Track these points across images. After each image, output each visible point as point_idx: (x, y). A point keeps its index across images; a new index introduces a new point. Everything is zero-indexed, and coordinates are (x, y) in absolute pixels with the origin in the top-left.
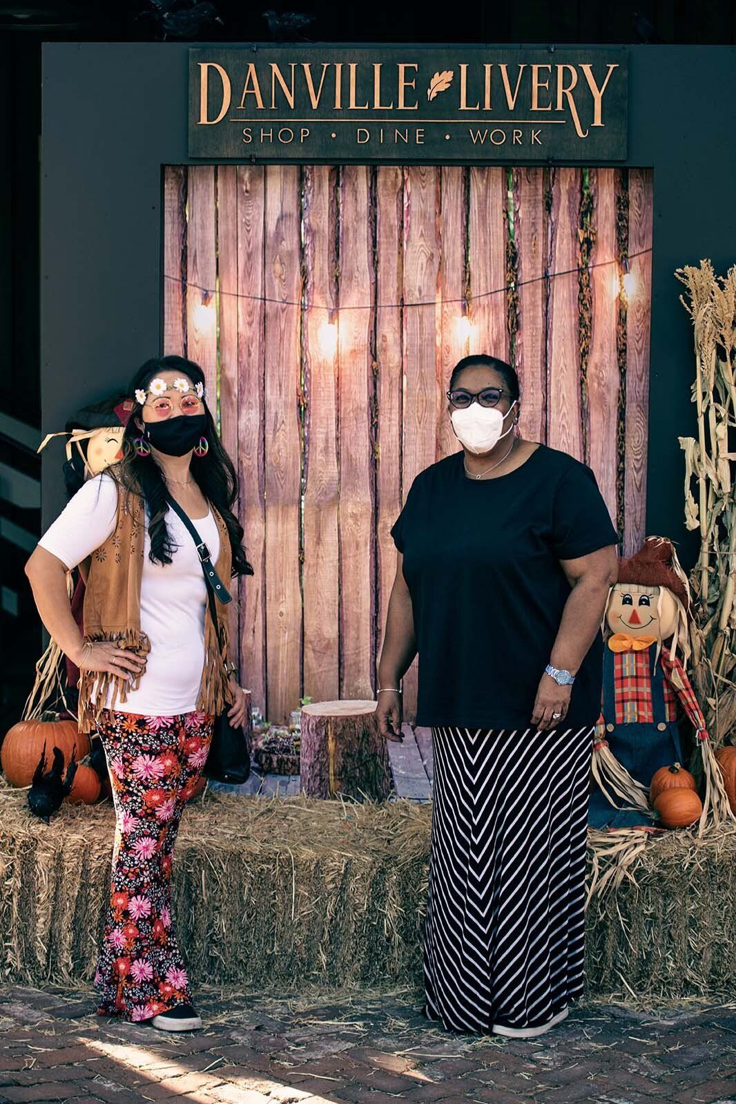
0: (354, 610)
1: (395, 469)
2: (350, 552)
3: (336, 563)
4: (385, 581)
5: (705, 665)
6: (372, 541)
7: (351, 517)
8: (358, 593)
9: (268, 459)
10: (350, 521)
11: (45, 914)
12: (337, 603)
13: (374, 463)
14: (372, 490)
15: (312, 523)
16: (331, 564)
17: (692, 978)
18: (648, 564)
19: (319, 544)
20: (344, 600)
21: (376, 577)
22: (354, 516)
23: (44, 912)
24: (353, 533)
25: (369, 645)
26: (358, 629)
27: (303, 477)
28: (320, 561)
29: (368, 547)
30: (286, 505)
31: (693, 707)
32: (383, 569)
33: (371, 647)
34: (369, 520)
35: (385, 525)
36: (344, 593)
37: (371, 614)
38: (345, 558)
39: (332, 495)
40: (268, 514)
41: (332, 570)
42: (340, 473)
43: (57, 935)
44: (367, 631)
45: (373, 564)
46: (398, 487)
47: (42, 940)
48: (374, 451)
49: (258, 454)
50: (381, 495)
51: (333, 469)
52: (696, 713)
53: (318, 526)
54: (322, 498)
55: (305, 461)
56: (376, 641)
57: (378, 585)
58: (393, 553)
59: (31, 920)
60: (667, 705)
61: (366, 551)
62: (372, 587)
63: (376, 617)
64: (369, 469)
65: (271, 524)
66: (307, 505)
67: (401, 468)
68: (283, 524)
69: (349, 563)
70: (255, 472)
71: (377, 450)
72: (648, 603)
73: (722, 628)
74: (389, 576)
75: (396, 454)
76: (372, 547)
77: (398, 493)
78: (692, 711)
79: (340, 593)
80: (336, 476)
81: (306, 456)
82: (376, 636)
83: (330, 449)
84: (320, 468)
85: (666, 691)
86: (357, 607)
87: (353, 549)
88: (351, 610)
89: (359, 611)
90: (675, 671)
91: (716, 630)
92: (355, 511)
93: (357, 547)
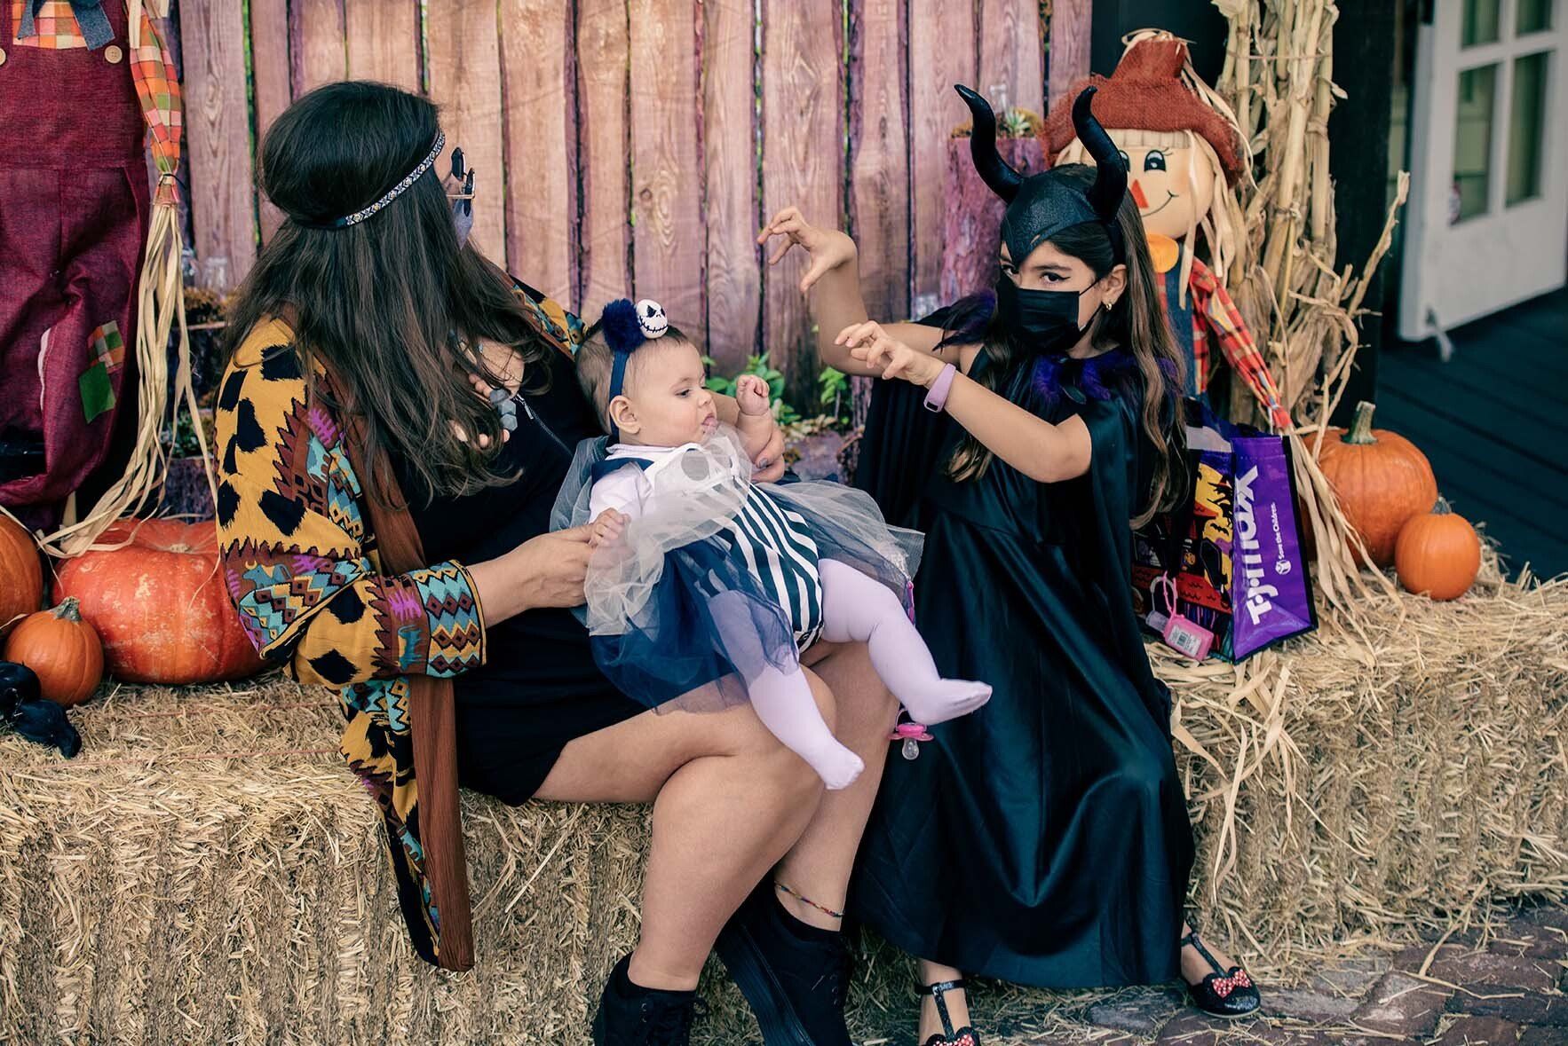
0: (537, 215)
2: (525, 93)
3: (497, 119)
4: (596, 151)
5: (1255, 279)
6: (568, 68)
7: (525, 18)
8: (543, 178)
10: (524, 27)
11: (77, 985)
12: (501, 203)
15: (445, 35)
16: (486, 122)
17: (1358, 903)
18: (1157, 86)
19: (460, 81)
20: (515, 195)
21: (578, 143)
22: (531, 16)
23: (76, 980)
24: (529, 54)
25: (567, 285)
26: (545, 252)
28: (465, 115)
29: (561, 82)
31: (1256, 366)
32: (592, 126)
33: (572, 288)
34: (563, 24)
35: (595, 31)
36: (514, 180)
37: (570, 221)
38: (516, 106)
40: (352, 20)
41: (488, 133)
43: (105, 1025)
44: (562, 257)
45: (573, 116)
47: (75, 1040)
52: (1262, 374)
53: (457, 41)
56: (580, 274)
57: (582, 160)
58: (612, 90)
59: (43, 1002)
60: (1198, 363)
61: (556, 90)
62: (570, 163)
63: (580, 225)
65: (358, 44)
68: (384, 40)
69: (523, 116)
72: (1161, 165)
73: (1285, 204)
74: (606, 140)
76: (568, 80)
78: (1253, 371)
79: (505, 182)
82: (580, 264)
85: (1198, 335)
86: (542, 206)
87: (530, 85)
88: (530, 211)
89: (545, 216)
90: (1215, 296)
91: (1270, 209)
92: (531, 7)
93: (539, 81)
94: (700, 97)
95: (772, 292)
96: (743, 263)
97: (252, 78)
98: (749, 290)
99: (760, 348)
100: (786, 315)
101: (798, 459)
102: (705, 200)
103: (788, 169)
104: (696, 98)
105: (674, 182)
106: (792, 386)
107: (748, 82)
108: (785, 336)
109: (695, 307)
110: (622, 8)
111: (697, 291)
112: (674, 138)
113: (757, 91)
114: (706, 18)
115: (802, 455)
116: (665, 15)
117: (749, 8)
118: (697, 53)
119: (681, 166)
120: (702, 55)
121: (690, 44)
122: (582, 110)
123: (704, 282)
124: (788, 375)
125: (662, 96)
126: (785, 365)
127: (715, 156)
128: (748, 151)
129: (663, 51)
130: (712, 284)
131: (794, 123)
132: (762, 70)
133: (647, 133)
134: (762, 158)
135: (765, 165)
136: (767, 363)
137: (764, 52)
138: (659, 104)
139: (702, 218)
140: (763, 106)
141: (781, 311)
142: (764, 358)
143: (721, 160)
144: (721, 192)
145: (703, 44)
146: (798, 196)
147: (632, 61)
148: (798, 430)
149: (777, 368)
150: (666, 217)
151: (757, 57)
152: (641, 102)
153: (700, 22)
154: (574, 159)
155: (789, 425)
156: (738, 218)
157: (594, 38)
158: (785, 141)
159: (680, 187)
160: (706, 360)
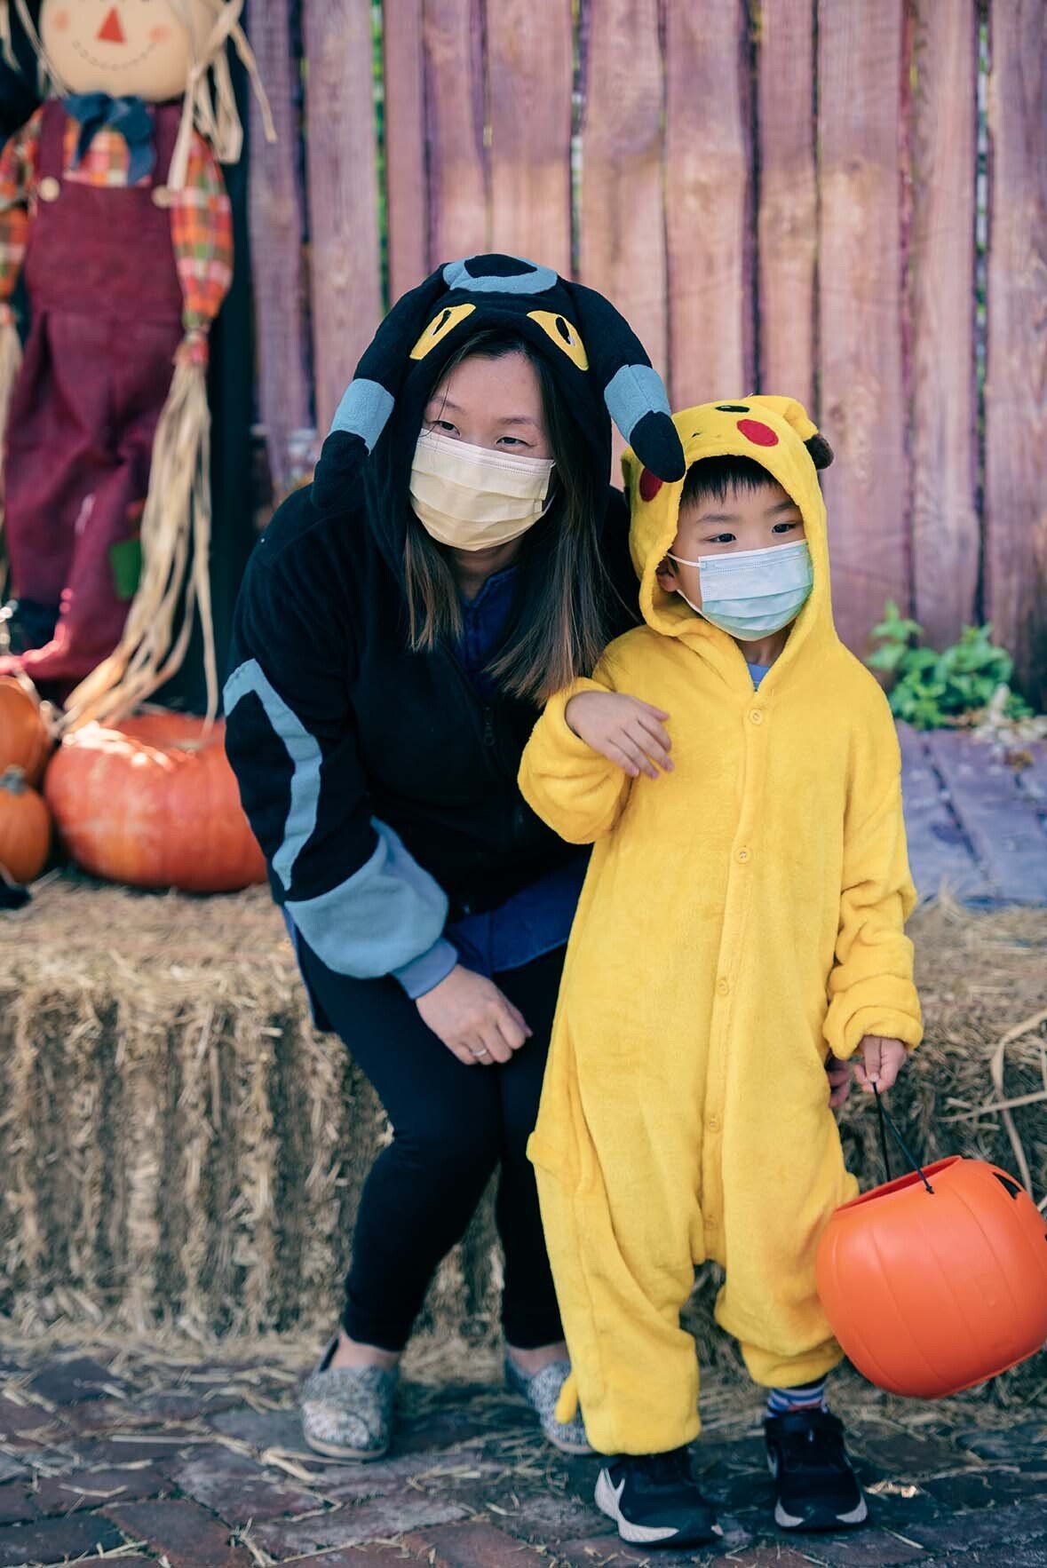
1: (801, 69)
2: (693, 281)
4: (778, 357)
6: (745, 254)
7: (694, 192)
9: (495, 42)
10: (692, 202)
13: (750, 53)
14: (744, 121)
15: (600, 206)
19: (617, 261)
21: (757, 345)
22: (701, 190)
24: (700, 234)
27: (576, 88)
29: (738, 270)
30: (537, 162)
32: (772, 326)
34: (739, 199)
35: (779, 211)
38: (683, 296)
39: (647, 136)
40: (496, 181)
42: (665, 79)
45: (749, 311)
46: (807, 113)
48: (749, 24)
49: (471, 30)
50: (769, 135)
51: (649, 70)
53: (615, 215)
54: (624, 143)
55: (582, 49)
58: (797, 285)
61: (731, 280)
64: (739, 67)
65: (503, 211)
66: (588, 162)
67: (815, 65)
68: (531, 208)
69: (690, 309)
70: (464, 80)
71: (756, 19)
74: (789, 345)
75: (801, 31)
76: (745, 268)
77: (807, 130)
80: (656, 85)
81: (585, 35)
83: (642, 18)
84: (618, 67)
87: (699, 272)
92: (704, 178)
93: (710, 267)
94: (906, 296)
95: (995, 551)
96: (955, 509)
97: (385, 243)
98: (963, 542)
99: (980, 618)
100: (1015, 581)
101: (1027, 765)
102: (911, 426)
103: (1019, 398)
104: (901, 304)
105: (871, 400)
106: (1024, 672)
107: (966, 285)
108: (1013, 607)
109: (897, 559)
110: (811, 185)
111: (898, 539)
112: (873, 347)
113: (979, 296)
114: (915, 202)
115: (1032, 758)
116: (864, 197)
117: (968, 192)
118: (903, 244)
119: (882, 383)
120: (911, 248)
121: (894, 233)
122: (762, 305)
123: (908, 528)
124: (1018, 658)
125: (858, 295)
126: (1012, 644)
127: (924, 373)
128: (965, 369)
129: (861, 240)
130: (919, 533)
131: (1027, 340)
132: (987, 270)
133: (840, 339)
134: (985, 379)
135: (989, 390)
136: (989, 640)
137: (989, 248)
138: (854, 304)
139: (907, 447)
140: (987, 314)
141: (1007, 574)
142: (987, 630)
143: (932, 378)
144: (932, 418)
145: (911, 235)
146: (1031, 431)
147: (824, 251)
148: (1030, 727)
149: (1003, 646)
150: (861, 443)
151: (980, 255)
152: (835, 302)
153: (908, 207)
154: (750, 363)
155: (1016, 720)
156: (951, 454)
157: (777, 219)
158: (1015, 362)
159: (879, 409)
160: (910, 626)
